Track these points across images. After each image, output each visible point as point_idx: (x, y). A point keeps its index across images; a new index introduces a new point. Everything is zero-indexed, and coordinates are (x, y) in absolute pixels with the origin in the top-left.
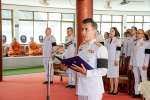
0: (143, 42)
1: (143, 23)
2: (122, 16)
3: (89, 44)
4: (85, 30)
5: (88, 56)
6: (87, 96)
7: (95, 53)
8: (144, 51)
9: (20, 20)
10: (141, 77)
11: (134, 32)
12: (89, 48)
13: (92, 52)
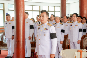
0: (60, 25)
1: (54, 11)
2: (40, 6)
3: (44, 25)
4: (42, 17)
5: (44, 32)
6: (45, 56)
7: (48, 30)
8: (60, 31)
9: (9, 10)
10: (59, 49)
11: (53, 18)
12: (45, 27)
13: (47, 30)
